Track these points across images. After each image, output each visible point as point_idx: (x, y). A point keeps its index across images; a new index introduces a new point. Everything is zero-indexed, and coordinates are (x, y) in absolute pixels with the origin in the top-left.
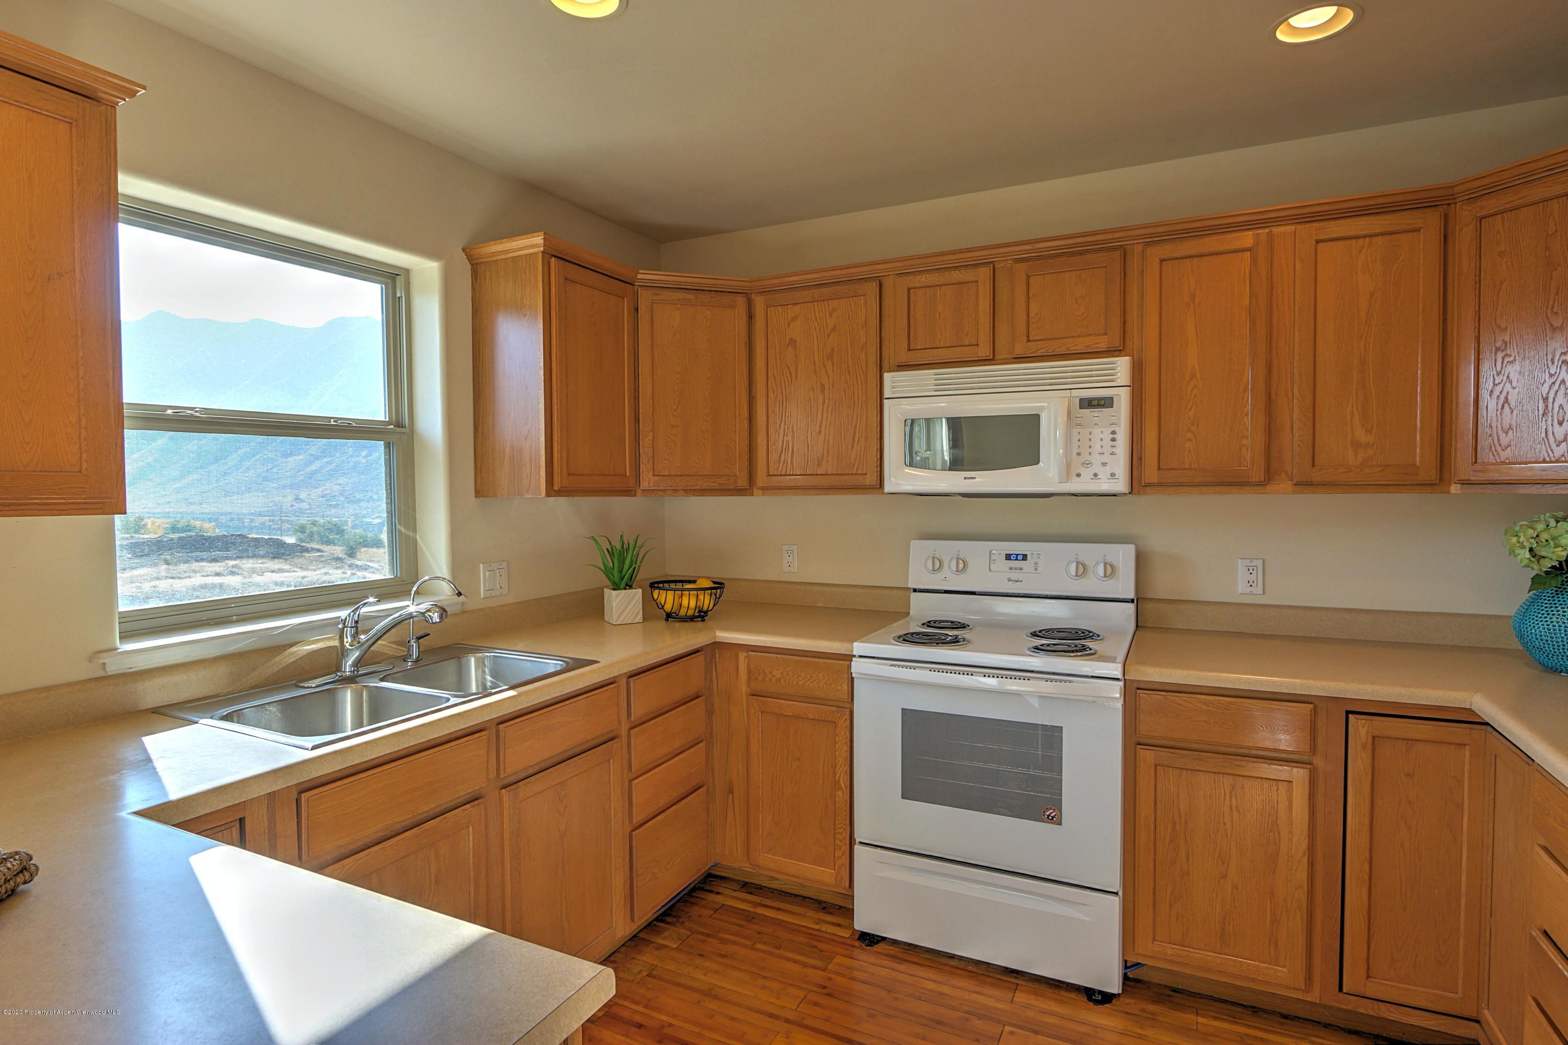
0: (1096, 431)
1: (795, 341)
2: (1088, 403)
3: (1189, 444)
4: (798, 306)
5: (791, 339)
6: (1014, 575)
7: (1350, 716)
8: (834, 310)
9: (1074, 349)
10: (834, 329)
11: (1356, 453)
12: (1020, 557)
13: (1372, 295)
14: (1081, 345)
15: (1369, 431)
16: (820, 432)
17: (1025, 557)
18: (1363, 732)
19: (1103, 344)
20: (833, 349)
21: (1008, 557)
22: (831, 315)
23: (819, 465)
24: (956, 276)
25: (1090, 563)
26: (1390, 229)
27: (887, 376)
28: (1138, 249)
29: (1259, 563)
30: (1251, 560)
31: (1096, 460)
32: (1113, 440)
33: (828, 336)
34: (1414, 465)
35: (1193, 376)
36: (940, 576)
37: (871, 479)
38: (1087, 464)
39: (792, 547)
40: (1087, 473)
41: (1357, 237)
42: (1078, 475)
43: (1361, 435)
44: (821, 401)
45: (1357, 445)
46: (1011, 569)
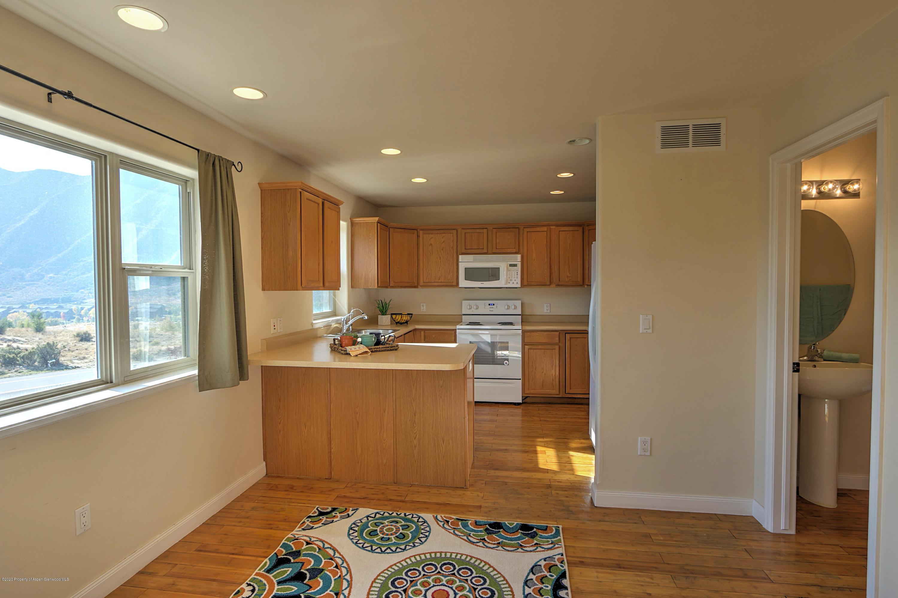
0: (513, 272)
1: (432, 244)
2: (511, 265)
3: (533, 276)
4: (433, 235)
5: (431, 244)
6: (491, 309)
7: (566, 334)
8: (444, 236)
9: (507, 252)
10: (444, 242)
11: (568, 278)
12: (493, 305)
13: (570, 244)
14: (509, 250)
15: (570, 274)
16: (439, 270)
17: (494, 305)
18: (568, 337)
19: (514, 251)
20: (443, 248)
21: (489, 305)
22: (443, 238)
23: (439, 279)
24: (478, 231)
25: (510, 305)
26: (573, 230)
27: (460, 256)
28: (522, 228)
29: (549, 305)
30: (547, 304)
31: (513, 279)
32: (517, 274)
33: (442, 243)
34: (578, 281)
35: (534, 260)
36: (471, 310)
37: (455, 284)
38: (511, 280)
39: (424, 304)
40: (511, 282)
41: (567, 231)
42: (509, 283)
43: (569, 275)
44: (440, 262)
45: (568, 277)
46: (490, 308)
